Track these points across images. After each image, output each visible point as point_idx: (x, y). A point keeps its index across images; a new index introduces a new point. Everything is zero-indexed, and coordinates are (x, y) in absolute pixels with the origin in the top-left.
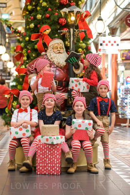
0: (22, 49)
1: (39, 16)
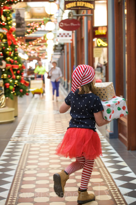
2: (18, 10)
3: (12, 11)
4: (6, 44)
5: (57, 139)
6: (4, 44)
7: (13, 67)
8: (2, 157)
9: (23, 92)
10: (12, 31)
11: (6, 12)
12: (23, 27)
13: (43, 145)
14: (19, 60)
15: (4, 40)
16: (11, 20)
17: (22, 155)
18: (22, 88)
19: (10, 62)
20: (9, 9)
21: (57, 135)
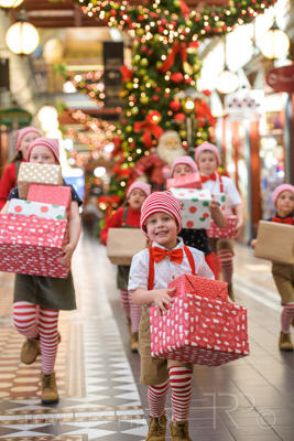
16: (200, 70)
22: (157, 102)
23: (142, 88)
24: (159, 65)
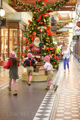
0: (28, 40)
1: (33, 29)
2: (52, 15)
3: (50, 16)
4: (46, 35)
5: (76, 92)
6: (45, 35)
7: (49, 49)
8: (43, 101)
9: (55, 63)
10: (49, 28)
11: (46, 17)
12: (55, 26)
13: (67, 95)
14: (53, 45)
15: (45, 33)
16: (49, 21)
17: (55, 101)
18: (54, 61)
19: (48, 46)
20: (48, 15)
21: (75, 90)
22: (36, 29)
23: (33, 26)
24: (37, 20)
